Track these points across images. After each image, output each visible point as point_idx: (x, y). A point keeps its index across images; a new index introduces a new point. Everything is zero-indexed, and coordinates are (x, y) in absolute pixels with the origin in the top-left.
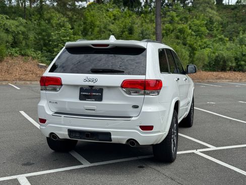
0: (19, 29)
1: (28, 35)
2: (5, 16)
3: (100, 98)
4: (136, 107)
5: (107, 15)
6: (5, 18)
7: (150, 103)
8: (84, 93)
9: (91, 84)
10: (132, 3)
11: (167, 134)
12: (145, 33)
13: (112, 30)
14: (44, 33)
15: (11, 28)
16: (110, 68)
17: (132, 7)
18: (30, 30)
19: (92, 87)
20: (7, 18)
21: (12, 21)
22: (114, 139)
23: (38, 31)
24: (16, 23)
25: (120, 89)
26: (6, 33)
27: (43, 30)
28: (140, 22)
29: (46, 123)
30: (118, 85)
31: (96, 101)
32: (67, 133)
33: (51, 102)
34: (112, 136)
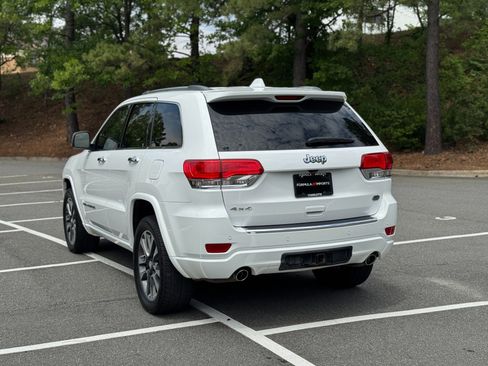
3: (328, 190)
8: (302, 185)
29: (229, 250)
30: (356, 165)
31: (323, 195)
32: (279, 262)
33: (235, 209)
34: (353, 253)
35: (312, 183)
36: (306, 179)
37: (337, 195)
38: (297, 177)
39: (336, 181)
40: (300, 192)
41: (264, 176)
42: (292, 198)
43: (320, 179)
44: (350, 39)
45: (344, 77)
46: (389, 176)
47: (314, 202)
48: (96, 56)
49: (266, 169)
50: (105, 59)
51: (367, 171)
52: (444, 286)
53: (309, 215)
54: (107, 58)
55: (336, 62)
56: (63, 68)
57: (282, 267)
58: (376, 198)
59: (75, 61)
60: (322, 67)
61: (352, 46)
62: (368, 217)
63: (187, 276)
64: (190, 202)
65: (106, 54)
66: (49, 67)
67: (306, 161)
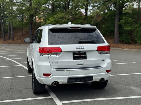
3: (85, 58)
8: (76, 56)
29: (50, 76)
30: (95, 50)
31: (83, 59)
32: (67, 80)
33: (53, 63)
34: (94, 78)
35: (79, 55)
36: (77, 54)
37: (88, 59)
38: (74, 53)
39: (88, 55)
40: (75, 58)
41: (62, 53)
42: (72, 60)
43: (82, 54)
44: (130, 9)
45: (130, 21)
46: (109, 53)
47: (80, 61)
48: (57, 16)
49: (62, 51)
50: (59, 17)
51: (100, 52)
52: (134, 90)
53: (78, 65)
54: (60, 17)
55: (128, 17)
56: (49, 20)
57: (68, 82)
58: (103, 60)
59: (52, 18)
60: (123, 18)
61: (130, 12)
62: (100, 66)
63: (41, 83)
64: (41, 60)
65: (60, 16)
66: (46, 19)
67: (77, 48)
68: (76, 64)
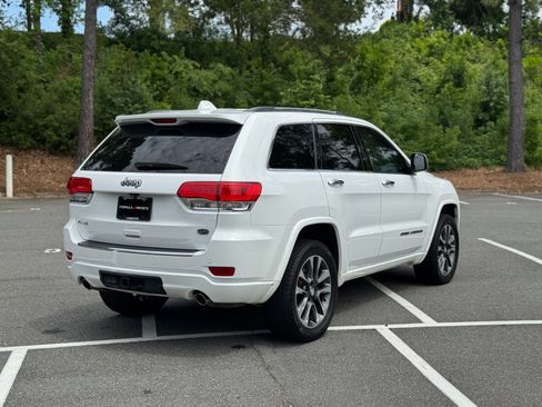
0: (217, 86)
1: (234, 99)
2: (192, 62)
3: (146, 216)
4: (203, 232)
5: (413, 47)
6: (191, 67)
7: (229, 225)
8: (124, 207)
9: (131, 189)
10: (480, 16)
11: (277, 285)
12: (494, 82)
13: (421, 78)
14: (267, 94)
15: (202, 86)
16: (166, 161)
17: (479, 24)
18: (238, 88)
19: (137, 195)
20: (196, 67)
21: (204, 73)
22: (169, 289)
23: (255, 89)
24: (211, 75)
25: (177, 198)
26: (192, 96)
27: (266, 88)
28: (493, 56)
31: (140, 220)
33: (80, 222)
34: (165, 285)
35: (133, 207)
36: (127, 203)
37: (155, 222)
39: (156, 208)
40: (122, 214)
42: (114, 220)
43: (141, 203)
53: (128, 238)
67: (123, 184)
68: (121, 233)
